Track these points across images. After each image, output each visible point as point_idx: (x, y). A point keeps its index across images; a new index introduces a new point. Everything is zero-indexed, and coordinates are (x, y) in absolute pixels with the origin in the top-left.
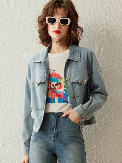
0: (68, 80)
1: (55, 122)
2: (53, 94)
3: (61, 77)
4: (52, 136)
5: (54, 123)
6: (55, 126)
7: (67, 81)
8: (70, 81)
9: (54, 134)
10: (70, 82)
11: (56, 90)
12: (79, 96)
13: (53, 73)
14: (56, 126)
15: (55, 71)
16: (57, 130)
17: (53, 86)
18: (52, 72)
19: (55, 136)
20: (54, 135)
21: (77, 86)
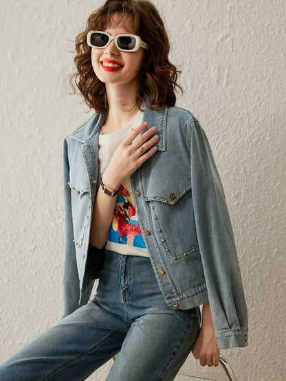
0: (140, 195)
1: (124, 264)
6: (123, 271)
7: (139, 198)
14: (125, 272)
16: (127, 281)
19: (126, 291)
21: (156, 208)
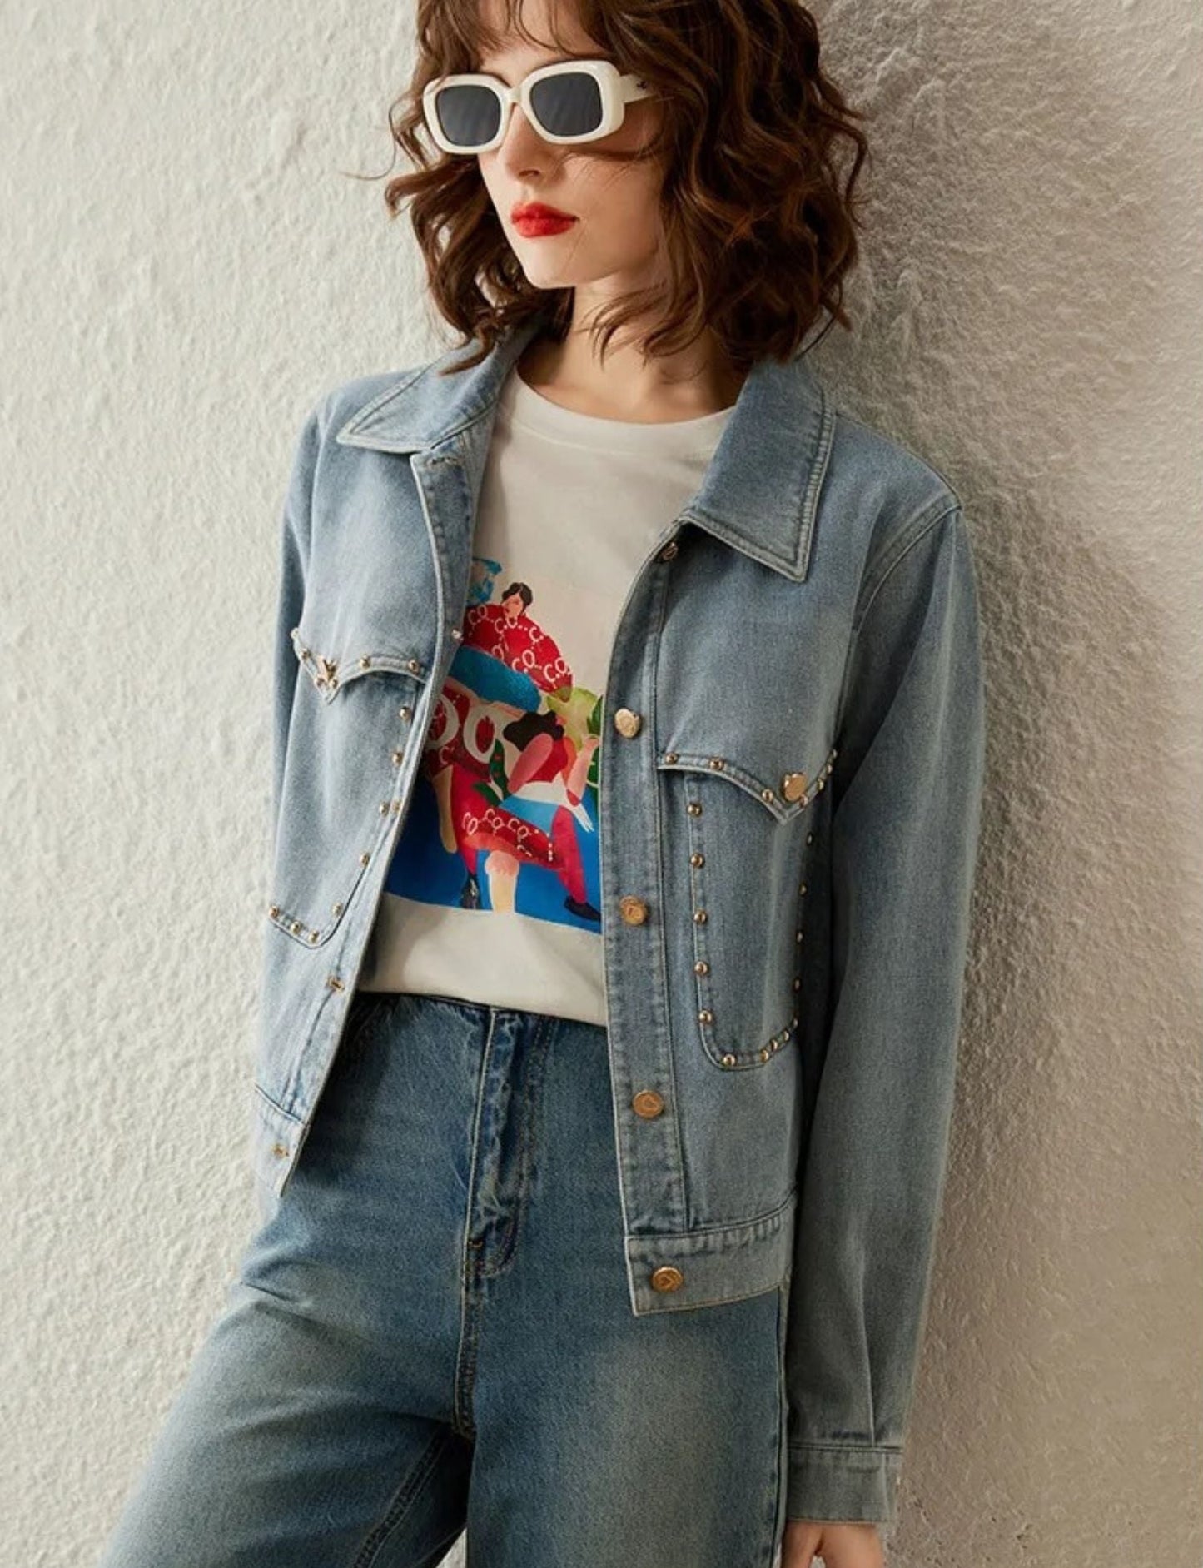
0: (638, 734)
1: (493, 1100)
2: (471, 821)
3: (567, 680)
4: (463, 1235)
5: (487, 1108)
6: (491, 1132)
7: (626, 746)
8: (658, 751)
9: (485, 1221)
10: (645, 762)
11: (503, 781)
12: (714, 924)
13: (498, 611)
14: (509, 1138)
15: (527, 597)
17: (483, 744)
18: (496, 599)
19: (493, 1235)
20: (480, 1227)
21: (709, 816)
